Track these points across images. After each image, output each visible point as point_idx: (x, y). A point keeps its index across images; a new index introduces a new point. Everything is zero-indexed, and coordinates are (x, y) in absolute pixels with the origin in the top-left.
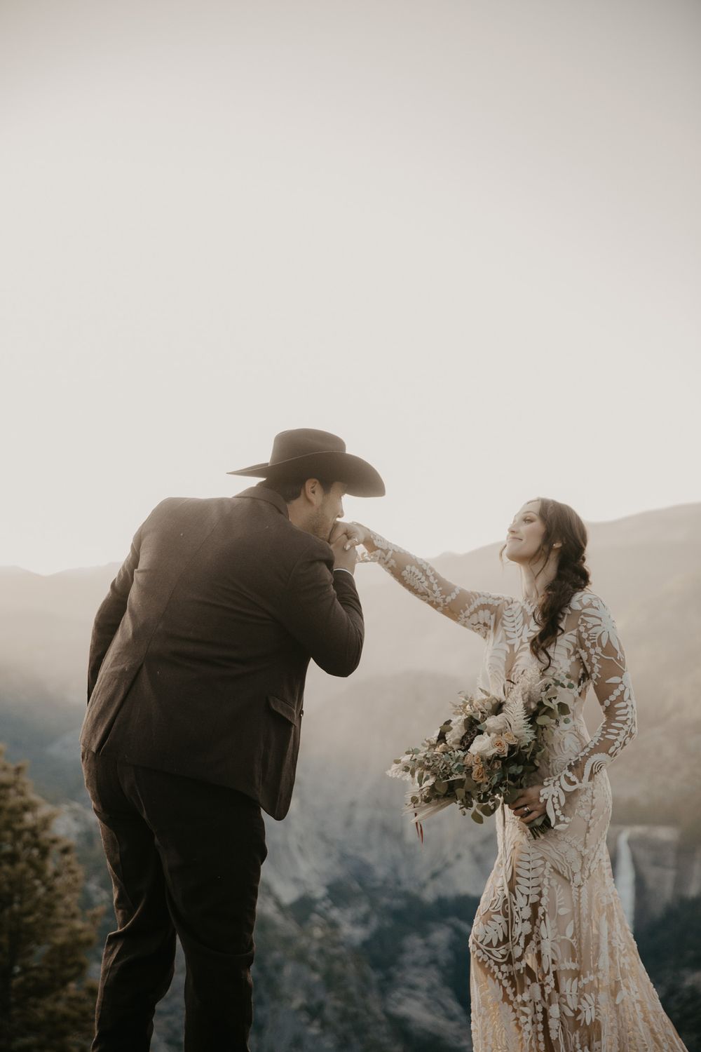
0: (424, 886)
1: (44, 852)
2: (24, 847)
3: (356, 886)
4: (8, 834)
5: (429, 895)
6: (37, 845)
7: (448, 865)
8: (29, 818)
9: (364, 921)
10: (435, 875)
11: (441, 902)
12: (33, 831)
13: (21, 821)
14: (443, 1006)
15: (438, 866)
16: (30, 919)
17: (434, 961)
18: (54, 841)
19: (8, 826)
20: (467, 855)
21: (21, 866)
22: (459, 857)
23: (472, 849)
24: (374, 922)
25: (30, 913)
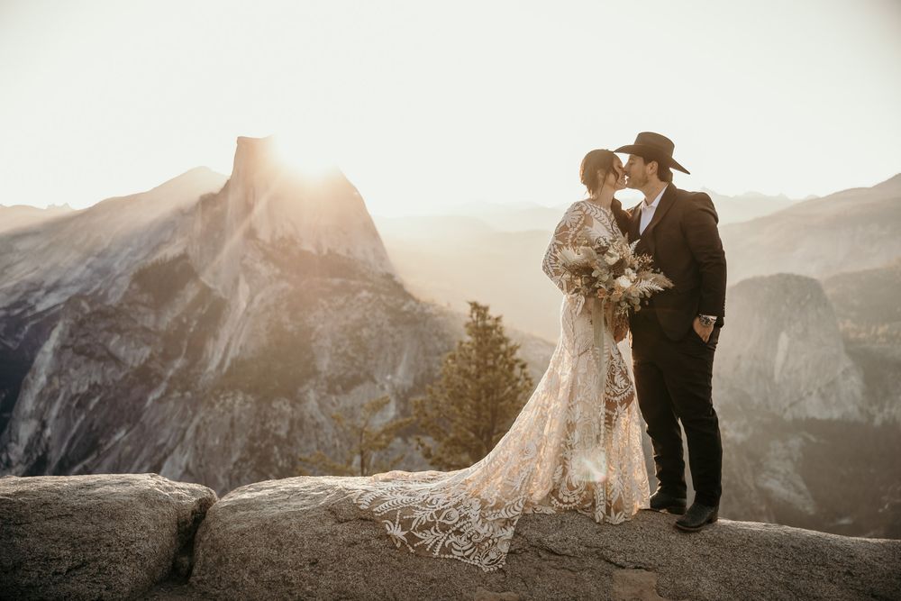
0: (785, 410)
1: (511, 367)
2: (500, 364)
3: (739, 408)
4: (491, 355)
5: (788, 416)
6: (507, 363)
7: (801, 399)
8: (503, 347)
9: (745, 429)
10: (792, 405)
11: (796, 421)
12: (505, 354)
13: (499, 348)
14: (794, 485)
15: (796, 399)
16: (502, 404)
17: (791, 458)
18: (517, 361)
19: (491, 350)
20: (815, 392)
21: (497, 373)
22: (810, 394)
23: (819, 390)
24: (750, 431)
25: (502, 400)
